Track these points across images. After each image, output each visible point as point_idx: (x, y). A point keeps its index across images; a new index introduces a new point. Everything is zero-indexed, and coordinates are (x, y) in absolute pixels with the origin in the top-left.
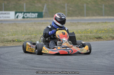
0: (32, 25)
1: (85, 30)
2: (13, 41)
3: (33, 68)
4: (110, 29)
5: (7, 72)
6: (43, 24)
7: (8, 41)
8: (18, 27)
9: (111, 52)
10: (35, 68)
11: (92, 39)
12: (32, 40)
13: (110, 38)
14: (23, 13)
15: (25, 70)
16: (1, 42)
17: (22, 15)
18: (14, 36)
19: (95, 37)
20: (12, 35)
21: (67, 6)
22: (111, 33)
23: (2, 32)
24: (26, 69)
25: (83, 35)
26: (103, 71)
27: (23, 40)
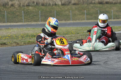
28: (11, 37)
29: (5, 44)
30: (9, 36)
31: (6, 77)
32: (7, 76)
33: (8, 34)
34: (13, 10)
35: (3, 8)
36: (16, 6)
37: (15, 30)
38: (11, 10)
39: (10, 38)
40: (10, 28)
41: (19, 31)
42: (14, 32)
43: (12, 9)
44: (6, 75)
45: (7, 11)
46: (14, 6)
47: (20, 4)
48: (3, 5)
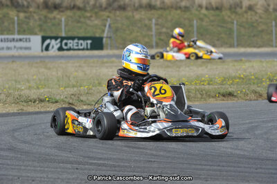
0: (80, 66)
1: (198, 77)
2: (41, 101)
3: (86, 160)
4: (251, 75)
5: (29, 168)
6: (103, 63)
7: (29, 101)
8: (49, 69)
9: (257, 126)
10: (91, 161)
11: (213, 97)
12: (82, 98)
13: (253, 96)
14: (59, 40)
15: (69, 166)
16: (14, 103)
17: (57, 44)
18: (42, 90)
19: (219, 93)
20: (38, 88)
21: (156, 24)
22: (254, 83)
23: (16, 81)
24: (71, 163)
25: (193, 87)
26: (241, 167)
27: (62, 97)
28: (246, 80)
29: (230, 94)
30: (240, 78)
31: (232, 168)
32: (234, 167)
33: (239, 72)
34: (251, 19)
35: (228, 13)
36: (258, 9)
37: (255, 64)
38: (247, 19)
39: (242, 82)
40: (243, 59)
41: (264, 67)
42: (252, 67)
43: (249, 17)
44: (231, 164)
45: (237, 21)
46: (254, 11)
47: (269, 5)
48: (230, 8)
